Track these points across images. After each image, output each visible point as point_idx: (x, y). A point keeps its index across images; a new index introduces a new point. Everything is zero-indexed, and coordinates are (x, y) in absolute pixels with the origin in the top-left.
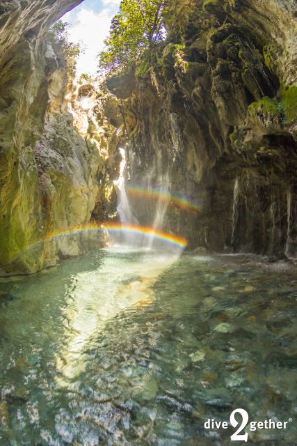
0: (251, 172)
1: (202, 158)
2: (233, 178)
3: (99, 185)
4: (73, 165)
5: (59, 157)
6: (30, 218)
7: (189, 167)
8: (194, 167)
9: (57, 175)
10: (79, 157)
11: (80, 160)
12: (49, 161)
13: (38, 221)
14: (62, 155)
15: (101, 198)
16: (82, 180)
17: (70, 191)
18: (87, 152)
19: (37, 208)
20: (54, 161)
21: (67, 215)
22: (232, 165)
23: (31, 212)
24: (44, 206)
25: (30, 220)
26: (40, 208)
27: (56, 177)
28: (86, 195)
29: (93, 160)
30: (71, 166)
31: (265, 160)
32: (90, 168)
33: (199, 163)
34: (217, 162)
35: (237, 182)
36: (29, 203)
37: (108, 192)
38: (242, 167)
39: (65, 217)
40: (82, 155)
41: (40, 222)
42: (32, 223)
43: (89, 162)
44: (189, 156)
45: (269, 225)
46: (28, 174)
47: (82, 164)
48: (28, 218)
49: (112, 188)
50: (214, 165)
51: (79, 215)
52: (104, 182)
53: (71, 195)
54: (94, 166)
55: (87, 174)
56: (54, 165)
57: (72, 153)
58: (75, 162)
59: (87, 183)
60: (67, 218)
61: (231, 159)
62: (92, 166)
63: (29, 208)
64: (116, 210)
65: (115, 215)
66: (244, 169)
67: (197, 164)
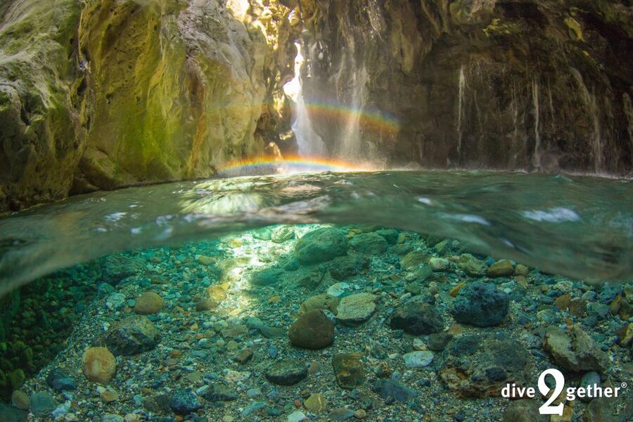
0: (482, 58)
1: (413, 40)
2: (458, 67)
3: (266, 85)
4: (231, 53)
5: (209, 41)
6: (174, 103)
7: (395, 53)
8: (402, 53)
9: (208, 63)
10: (238, 45)
11: (240, 49)
12: (197, 44)
13: (185, 108)
14: (214, 39)
15: (269, 108)
16: (244, 72)
17: (227, 86)
18: (248, 39)
19: (184, 92)
20: (204, 45)
21: (223, 120)
22: (454, 51)
23: (176, 95)
24: (194, 92)
25: (173, 107)
26: (188, 93)
27: (207, 67)
28: (249, 93)
29: (257, 50)
30: (227, 55)
31: (502, 41)
32: (253, 60)
33: (409, 47)
34: (434, 45)
35: (462, 72)
36: (173, 84)
37: (279, 104)
38: (469, 52)
39: (220, 123)
40: (241, 43)
41: (189, 110)
42: (176, 111)
43: (252, 51)
44: (394, 39)
45: (509, 129)
46: (172, 46)
47: (242, 53)
48: (172, 103)
49: (283, 97)
50: (430, 48)
51: (241, 120)
52: (273, 82)
53: (229, 92)
54: (259, 57)
55: (249, 66)
56: (204, 50)
57: (227, 39)
58: (232, 49)
59: (251, 79)
60: (223, 124)
61: (453, 42)
62: (256, 57)
63: (173, 89)
64: (290, 129)
65: (289, 136)
66: (472, 56)
67: (405, 47)
